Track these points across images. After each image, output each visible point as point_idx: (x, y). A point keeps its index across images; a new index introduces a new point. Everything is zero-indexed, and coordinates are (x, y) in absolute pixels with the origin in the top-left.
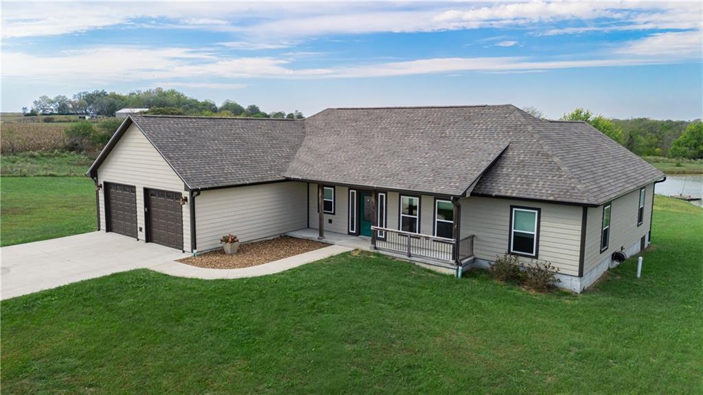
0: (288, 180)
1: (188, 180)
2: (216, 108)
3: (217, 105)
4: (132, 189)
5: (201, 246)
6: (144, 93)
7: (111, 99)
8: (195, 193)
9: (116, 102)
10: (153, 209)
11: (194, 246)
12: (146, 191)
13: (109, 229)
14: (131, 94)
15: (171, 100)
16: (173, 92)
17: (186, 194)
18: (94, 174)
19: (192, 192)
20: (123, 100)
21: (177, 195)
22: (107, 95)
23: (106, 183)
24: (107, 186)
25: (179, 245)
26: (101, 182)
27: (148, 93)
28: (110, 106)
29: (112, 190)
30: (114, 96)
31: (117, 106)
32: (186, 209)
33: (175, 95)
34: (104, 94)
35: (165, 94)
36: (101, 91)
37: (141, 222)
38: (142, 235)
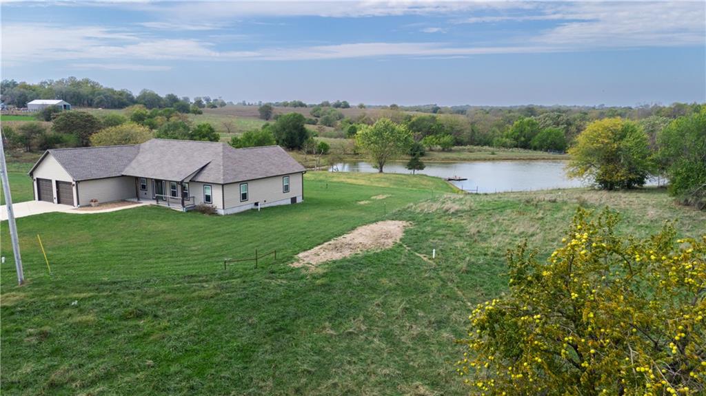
0: (123, 176)
1: (74, 177)
2: (133, 98)
3: (133, 95)
4: (50, 181)
5: (81, 204)
6: (57, 82)
7: (22, 90)
8: (77, 182)
9: (26, 92)
10: (61, 189)
11: (78, 204)
12: (57, 182)
13: (40, 199)
14: (42, 83)
15: (84, 90)
16: (87, 81)
17: (74, 183)
18: (31, 174)
19: (76, 182)
20: (34, 90)
21: (71, 183)
22: (17, 85)
23: (37, 179)
24: (38, 180)
25: (73, 204)
26: (35, 178)
27: (60, 82)
28: (20, 97)
29: (41, 181)
30: (24, 86)
31: (29, 97)
32: (74, 189)
33: (89, 85)
34: (14, 84)
35: (79, 84)
36: (10, 81)
37: (55, 195)
38: (56, 201)
